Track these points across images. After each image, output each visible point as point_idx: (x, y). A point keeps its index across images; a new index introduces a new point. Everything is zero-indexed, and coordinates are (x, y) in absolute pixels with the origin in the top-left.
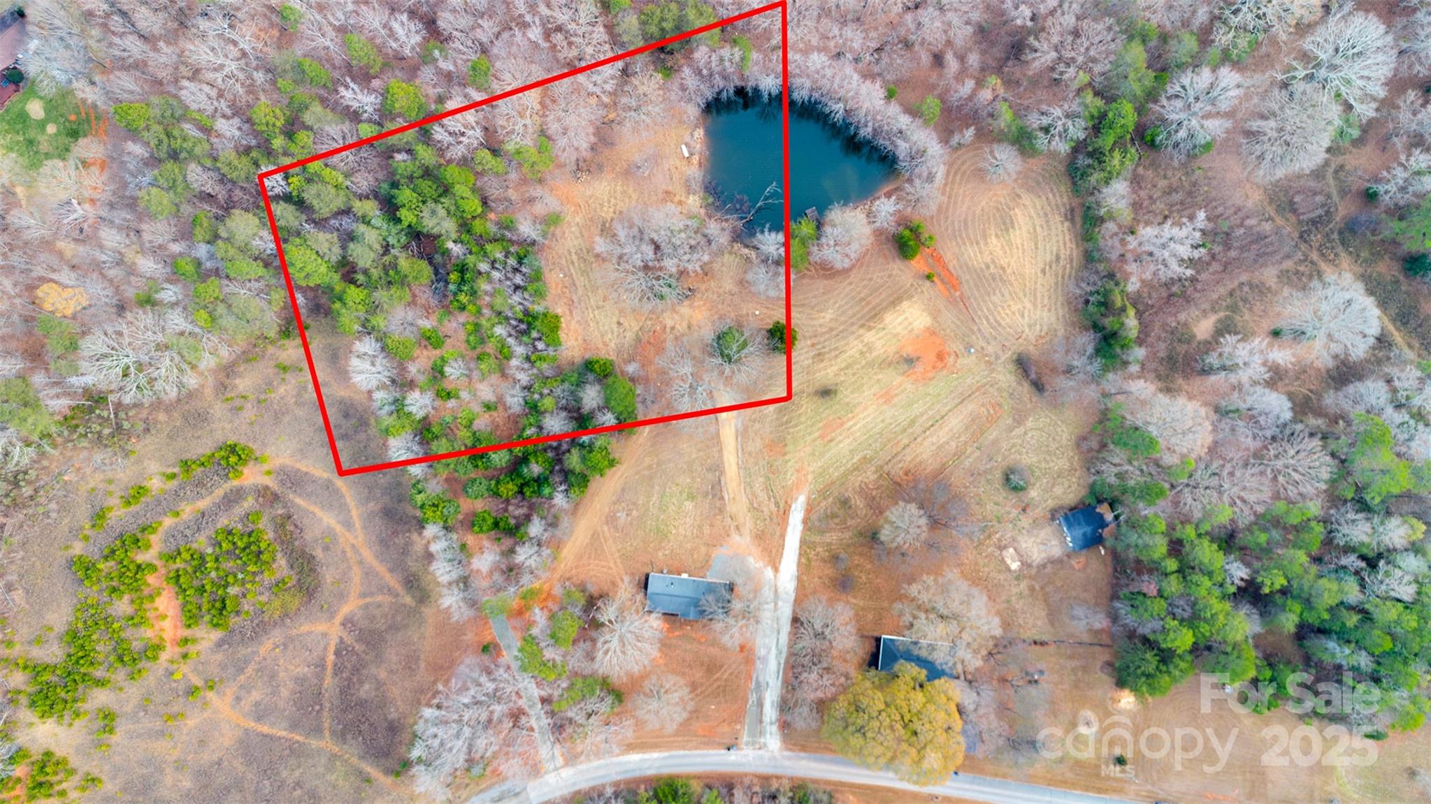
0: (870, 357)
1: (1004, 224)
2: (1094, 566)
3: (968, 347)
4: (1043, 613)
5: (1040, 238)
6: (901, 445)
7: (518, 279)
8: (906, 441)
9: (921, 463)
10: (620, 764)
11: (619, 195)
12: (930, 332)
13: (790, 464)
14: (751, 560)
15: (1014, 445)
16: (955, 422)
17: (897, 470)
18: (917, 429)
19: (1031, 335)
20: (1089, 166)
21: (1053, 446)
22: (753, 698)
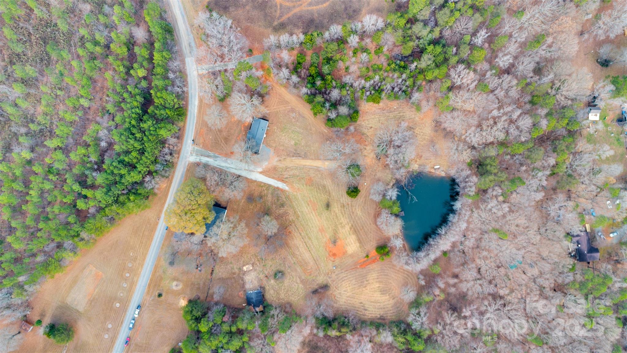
0: (339, 226)
1: (383, 291)
2: (239, 300)
3: (336, 266)
4: (224, 276)
5: (375, 304)
6: (301, 232)
7: (396, 89)
8: (303, 234)
9: (293, 239)
10: (195, 96)
11: (424, 137)
12: (345, 253)
13: (302, 186)
14: (266, 163)
15: (293, 277)
16: (307, 256)
17: (292, 228)
18: (307, 240)
19: (336, 293)
20: (400, 328)
21: (290, 293)
22: (211, 154)
